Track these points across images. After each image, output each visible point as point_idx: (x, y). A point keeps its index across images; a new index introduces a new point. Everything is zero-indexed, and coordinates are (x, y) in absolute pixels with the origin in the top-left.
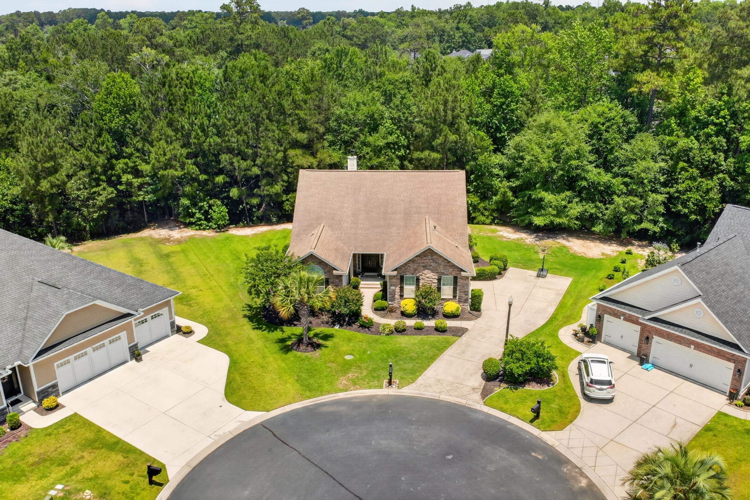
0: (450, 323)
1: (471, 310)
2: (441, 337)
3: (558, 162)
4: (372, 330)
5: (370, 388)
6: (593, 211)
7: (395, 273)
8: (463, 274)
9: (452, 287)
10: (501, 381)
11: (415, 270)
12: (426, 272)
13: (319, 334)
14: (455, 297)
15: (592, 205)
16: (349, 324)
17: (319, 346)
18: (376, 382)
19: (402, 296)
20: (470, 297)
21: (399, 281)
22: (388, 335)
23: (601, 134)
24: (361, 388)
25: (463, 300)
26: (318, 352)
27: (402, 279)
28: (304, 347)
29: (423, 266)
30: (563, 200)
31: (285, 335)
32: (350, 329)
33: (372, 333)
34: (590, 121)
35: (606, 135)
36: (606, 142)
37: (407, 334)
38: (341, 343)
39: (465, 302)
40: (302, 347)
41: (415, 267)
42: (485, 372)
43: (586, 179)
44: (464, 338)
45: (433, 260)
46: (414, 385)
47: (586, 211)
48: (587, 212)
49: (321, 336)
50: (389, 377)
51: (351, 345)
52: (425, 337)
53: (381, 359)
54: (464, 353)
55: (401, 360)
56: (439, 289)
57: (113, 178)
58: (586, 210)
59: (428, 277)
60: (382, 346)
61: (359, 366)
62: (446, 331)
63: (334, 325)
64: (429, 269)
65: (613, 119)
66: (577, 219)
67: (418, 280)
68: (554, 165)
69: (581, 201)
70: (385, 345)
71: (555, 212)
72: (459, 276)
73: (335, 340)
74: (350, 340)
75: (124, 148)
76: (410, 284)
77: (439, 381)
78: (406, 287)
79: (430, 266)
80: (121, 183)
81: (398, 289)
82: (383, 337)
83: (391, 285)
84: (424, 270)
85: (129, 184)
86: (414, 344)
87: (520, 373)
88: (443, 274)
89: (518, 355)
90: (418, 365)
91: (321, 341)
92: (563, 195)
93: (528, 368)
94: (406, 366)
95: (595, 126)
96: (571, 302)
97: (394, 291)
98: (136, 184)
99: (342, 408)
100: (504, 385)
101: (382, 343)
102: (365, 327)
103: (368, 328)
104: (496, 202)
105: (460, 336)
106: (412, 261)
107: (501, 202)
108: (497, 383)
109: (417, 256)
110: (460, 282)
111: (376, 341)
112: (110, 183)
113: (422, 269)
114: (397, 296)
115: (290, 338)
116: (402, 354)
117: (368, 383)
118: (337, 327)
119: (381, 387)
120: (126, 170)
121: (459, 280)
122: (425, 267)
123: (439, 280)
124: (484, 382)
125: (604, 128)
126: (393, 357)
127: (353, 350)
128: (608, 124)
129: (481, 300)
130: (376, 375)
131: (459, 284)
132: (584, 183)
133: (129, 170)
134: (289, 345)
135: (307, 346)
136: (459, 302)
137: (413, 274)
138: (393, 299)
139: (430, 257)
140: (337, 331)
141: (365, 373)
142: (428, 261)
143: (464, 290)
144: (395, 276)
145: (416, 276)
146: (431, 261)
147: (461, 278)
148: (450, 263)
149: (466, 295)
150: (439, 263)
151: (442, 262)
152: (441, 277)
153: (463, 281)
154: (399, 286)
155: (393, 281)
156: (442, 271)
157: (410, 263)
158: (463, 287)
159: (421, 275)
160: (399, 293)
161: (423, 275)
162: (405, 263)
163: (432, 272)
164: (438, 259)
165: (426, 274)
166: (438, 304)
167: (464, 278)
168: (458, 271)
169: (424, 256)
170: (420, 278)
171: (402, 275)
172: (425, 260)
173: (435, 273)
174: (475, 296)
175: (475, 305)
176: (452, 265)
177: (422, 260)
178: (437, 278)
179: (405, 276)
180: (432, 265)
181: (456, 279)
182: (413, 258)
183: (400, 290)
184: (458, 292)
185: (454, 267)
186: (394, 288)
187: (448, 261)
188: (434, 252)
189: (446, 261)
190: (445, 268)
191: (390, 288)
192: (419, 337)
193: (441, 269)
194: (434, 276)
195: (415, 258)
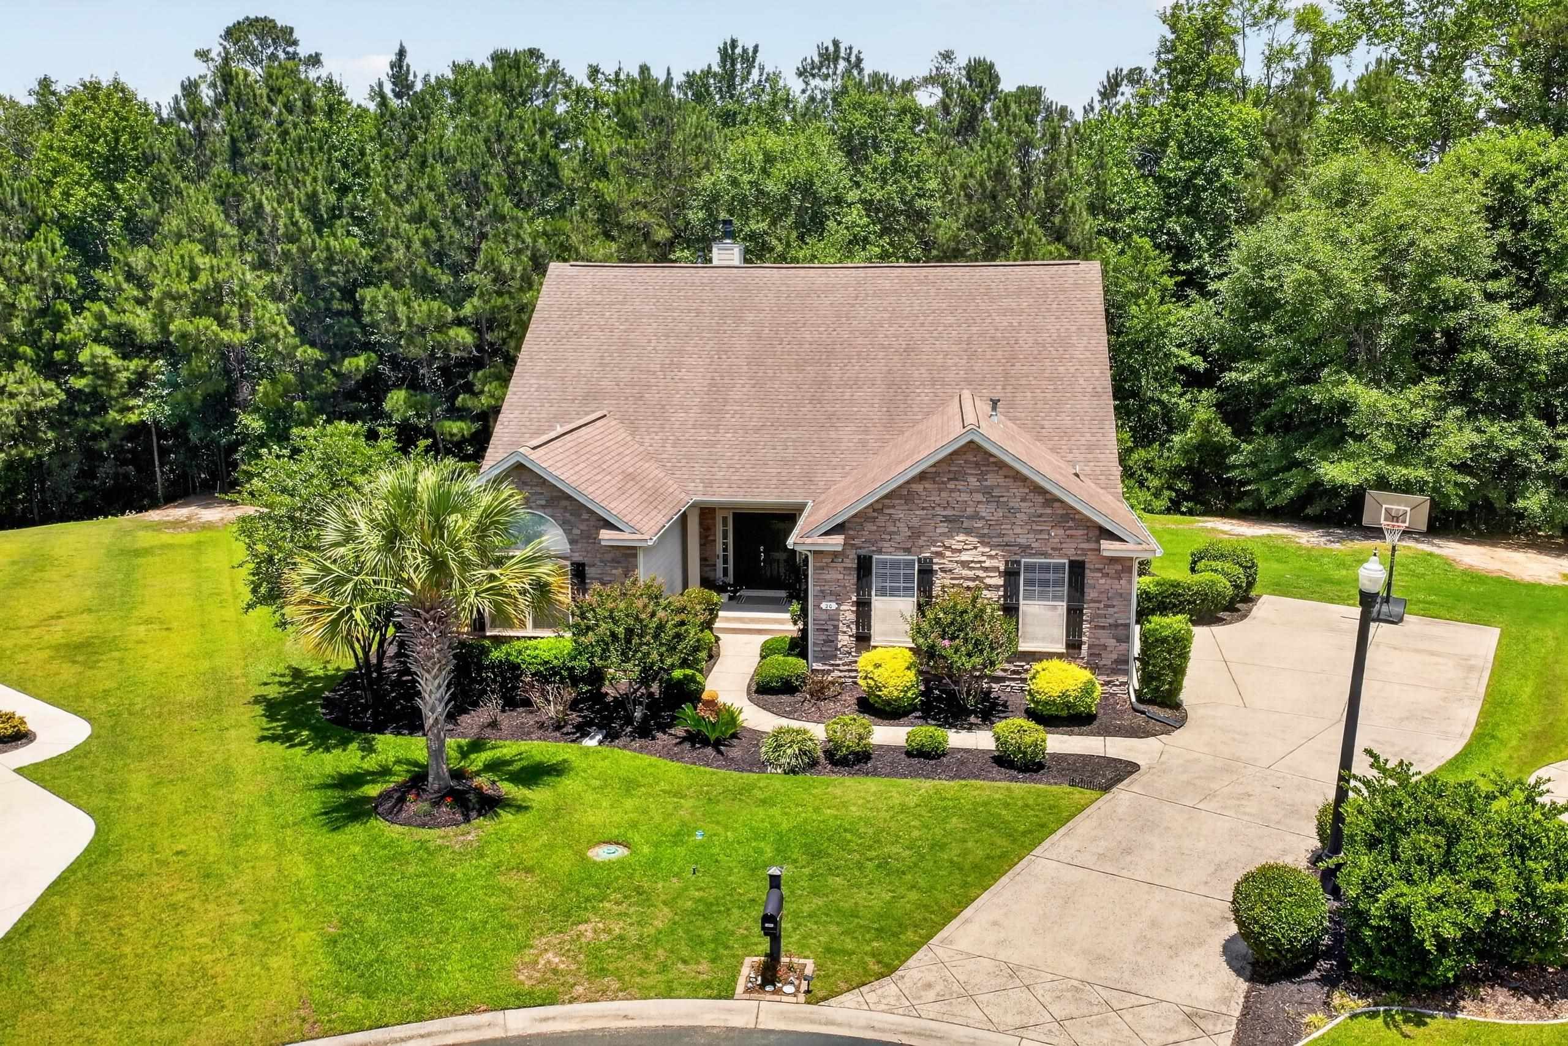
0: (1058, 743)
1: (1140, 699)
2: (1021, 788)
3: (1394, 289)
4: (735, 752)
5: (668, 993)
6: (1515, 443)
7: (836, 542)
8: (1109, 548)
9: (1062, 606)
10: (1329, 981)
11: (917, 534)
12: (959, 540)
13: (510, 762)
14: (1073, 646)
15: (1512, 427)
16: (644, 732)
17: (490, 804)
18: (704, 966)
19: (863, 640)
20: (1137, 649)
21: (853, 578)
22: (793, 771)
23: (1524, 211)
24: (626, 992)
25: (1107, 660)
26: (482, 827)
27: (864, 567)
28: (425, 806)
29: (947, 519)
30: (1414, 405)
31: (371, 763)
32: (641, 750)
33: (732, 764)
34: (1487, 173)
36: (1542, 231)
37: (875, 773)
38: (589, 797)
39: (1115, 672)
40: (415, 806)
41: (915, 522)
42: (1246, 933)
43: (1485, 344)
44: (1123, 795)
45: (988, 492)
46: (888, 988)
47: (1490, 444)
48: (1497, 449)
49: (516, 766)
50: (765, 944)
51: (629, 803)
52: (951, 787)
53: (744, 864)
54: (1128, 851)
55: (832, 871)
56: (1011, 610)
57: (58, 355)
58: (1491, 441)
59: (965, 564)
60: (761, 812)
61: (639, 891)
62: (1040, 766)
63: (585, 735)
64: (968, 532)
65: (1558, 168)
66: (1462, 468)
67: (926, 573)
69: (1471, 415)
70: (775, 811)
71: (1390, 447)
72: (1090, 559)
73: (568, 784)
74: (629, 785)
75: (98, 274)
76: (893, 592)
77: (1013, 972)
78: (879, 604)
79: (976, 516)
80: (78, 370)
81: (848, 612)
82: (774, 781)
83: (823, 595)
84: (950, 535)
85: (102, 373)
86: (904, 809)
87: (1449, 932)
88: (1026, 549)
89: (1429, 842)
90: (913, 895)
91: (506, 788)
92: (1413, 393)
93: (1484, 906)
94: (860, 896)
95: (1505, 186)
96: (1528, 690)
97: (833, 617)
98: (123, 376)
100: (1347, 1002)
101: (764, 802)
102: (705, 742)
103: (717, 744)
104: (1185, 452)
105: (1106, 788)
106: (904, 495)
107: (1199, 447)
108: (1310, 989)
109: (922, 476)
110: (1096, 583)
111: (740, 793)
112: (49, 369)
113: (943, 528)
114: (845, 640)
115: (384, 772)
116: (844, 845)
117: (664, 968)
118: (591, 743)
119: (726, 993)
120: (98, 332)
121: (1091, 577)
122: (955, 523)
123: (1011, 575)
124: (1243, 986)
125: (1530, 192)
126: (803, 859)
127: (634, 825)
128: (1541, 183)
129: (1184, 656)
130: (707, 933)
131: (1090, 594)
132: (1481, 357)
133: (104, 333)
134: (367, 799)
135: (436, 804)
136: (1094, 668)
137: (908, 551)
138: (829, 654)
139: (973, 481)
140: (587, 752)
141: (661, 918)
142: (964, 497)
143: (1111, 621)
144: (835, 555)
145: (919, 560)
146: (979, 497)
147: (1100, 570)
148: (1056, 505)
149: (1118, 641)
150: (1011, 504)
151: (1023, 500)
152: (1018, 563)
153: (1109, 581)
154: (854, 599)
155: (828, 577)
156: (1022, 540)
157: (893, 507)
158: (1107, 606)
159: (939, 554)
160: (854, 627)
161: (948, 554)
162: (877, 506)
163: (982, 543)
164: (1008, 489)
165: (960, 551)
166: (1008, 675)
167: (1111, 570)
168: (1088, 541)
169: (951, 476)
170: (935, 567)
171: (862, 552)
172: (952, 490)
173: (992, 547)
174: (1157, 640)
175: (1158, 679)
176: (1062, 516)
177: (940, 490)
178: (1002, 568)
179: (875, 557)
180: (984, 512)
181: (1077, 569)
182: (908, 482)
183: (858, 613)
184: (1085, 626)
185: (1071, 524)
186: (834, 606)
187: (1048, 496)
188: (992, 460)
189: (1040, 499)
190: (1035, 527)
191: (817, 606)
192: (927, 785)
193: (1018, 530)
194: (991, 557)
195: (915, 487)
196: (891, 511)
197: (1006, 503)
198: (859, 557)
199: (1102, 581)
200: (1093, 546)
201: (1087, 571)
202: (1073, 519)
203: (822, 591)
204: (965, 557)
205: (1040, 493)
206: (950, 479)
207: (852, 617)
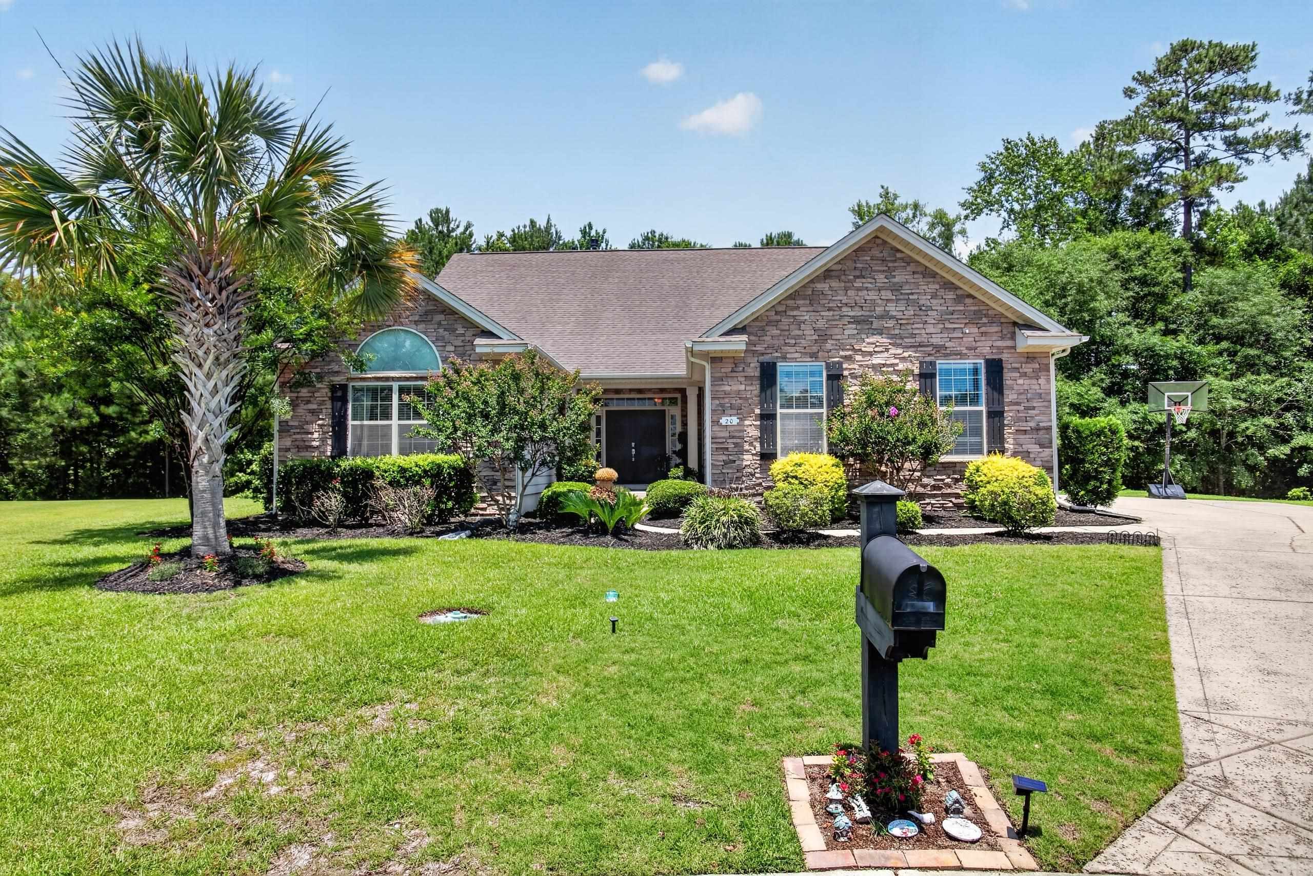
7: (739, 343)
9: (982, 411)
11: (823, 337)
12: (870, 342)
16: (520, 532)
19: (768, 458)
21: (755, 388)
22: (730, 546)
27: (768, 375)
29: (856, 321)
32: (516, 540)
38: (434, 568)
41: (821, 324)
45: (896, 288)
59: (876, 368)
60: (704, 577)
64: (879, 333)
67: (836, 380)
70: (727, 574)
72: (1007, 358)
78: (784, 417)
79: (886, 316)
81: (752, 428)
83: (721, 410)
88: (940, 350)
91: (318, 563)
101: (702, 570)
106: (809, 295)
109: (827, 274)
110: (1014, 383)
113: (851, 330)
114: (749, 460)
118: (450, 538)
121: (1008, 376)
122: (865, 324)
123: (926, 378)
131: (1010, 396)
137: (814, 356)
138: (730, 476)
139: (881, 278)
141: (555, 692)
142: (872, 295)
143: (1032, 424)
144: (736, 361)
145: (827, 364)
146: (886, 294)
147: (1016, 369)
148: (968, 301)
149: (1042, 446)
150: (921, 302)
151: (934, 296)
152: (933, 364)
153: (1027, 382)
154: (758, 411)
155: (727, 388)
156: (936, 340)
157: (798, 308)
158: (1027, 408)
159: (848, 358)
160: (758, 445)
161: (858, 358)
162: (781, 308)
163: (895, 345)
164: (917, 285)
165: (870, 354)
166: (928, 491)
167: (1028, 368)
168: (1002, 338)
169: (858, 273)
170: (846, 373)
171: (766, 358)
172: (859, 289)
173: (906, 347)
174: (1092, 434)
175: (1096, 478)
176: (975, 312)
177: (846, 289)
178: (917, 371)
179: (779, 364)
180: (892, 308)
182: (812, 281)
183: (763, 429)
184: (1007, 430)
185: (985, 320)
186: (735, 420)
187: (959, 292)
188: (899, 255)
189: (950, 295)
190: (948, 325)
191: (716, 423)
193: (930, 329)
194: (903, 359)
195: (819, 286)
196: (795, 313)
197: (916, 302)
198: (762, 364)
199: (1020, 381)
200: (1009, 343)
201: (1005, 370)
202: (986, 316)
203: (722, 405)
204: (877, 360)
205: (950, 289)
206: (856, 277)
207: (757, 433)
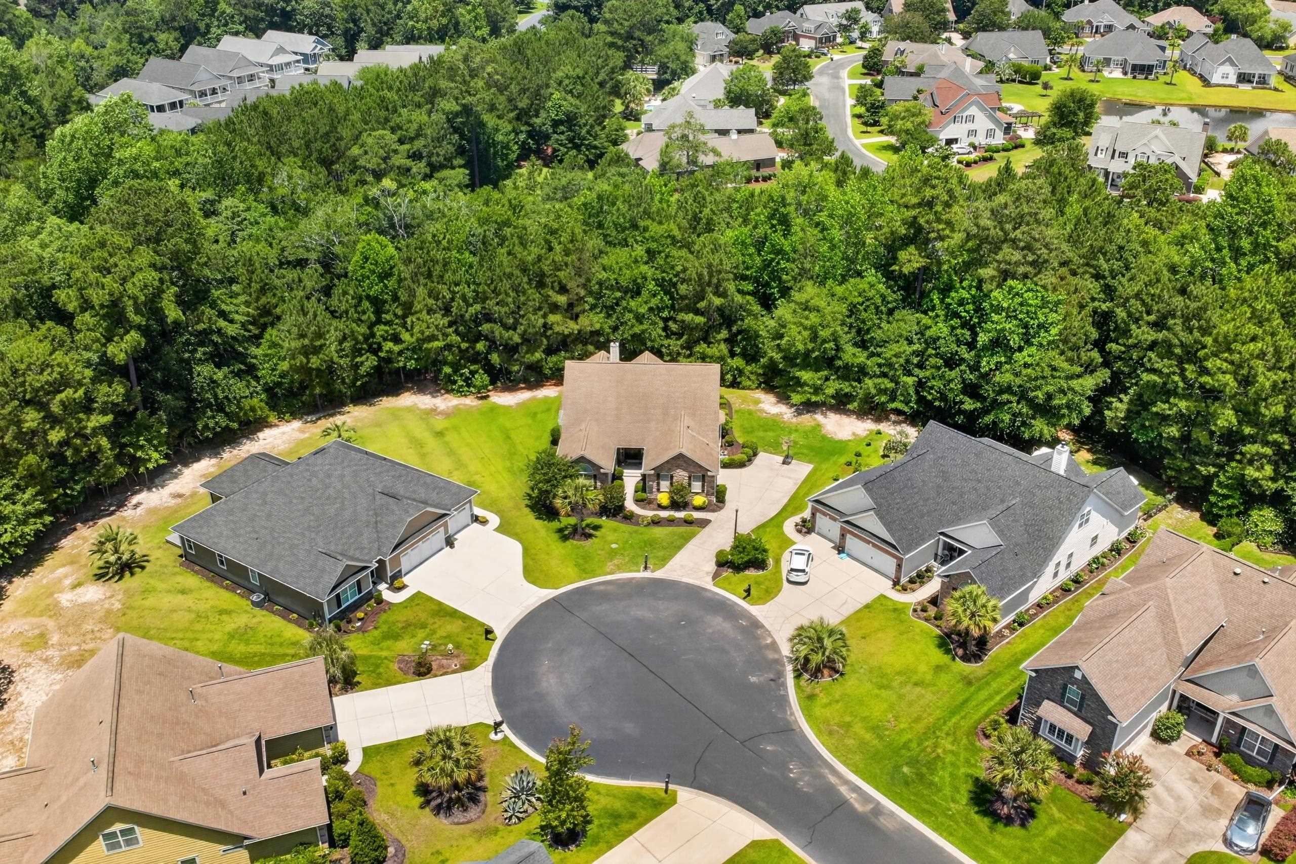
0: (697, 515)
1: (717, 501)
2: (689, 529)
3: (814, 344)
4: (633, 521)
5: (631, 571)
7: (653, 470)
8: (709, 473)
10: (728, 568)
11: (670, 469)
13: (589, 525)
14: (703, 491)
16: (614, 516)
17: (590, 536)
18: (635, 567)
19: (658, 490)
20: (716, 491)
21: (656, 478)
24: (625, 571)
25: (710, 494)
26: (590, 542)
27: (658, 476)
28: (579, 537)
29: (676, 467)
30: (819, 379)
31: (562, 525)
32: (615, 521)
33: (633, 524)
35: (864, 315)
37: (661, 526)
39: (711, 496)
40: (577, 537)
41: (670, 467)
42: (717, 560)
44: (707, 529)
45: (684, 462)
46: (664, 569)
47: (841, 389)
48: (843, 391)
49: (591, 526)
50: (645, 563)
51: (616, 534)
52: (675, 529)
53: (639, 548)
54: (704, 543)
55: (655, 549)
56: (690, 485)
57: (375, 346)
59: (680, 476)
61: (622, 554)
62: (693, 522)
63: (602, 517)
64: (681, 469)
66: (833, 397)
67: (672, 477)
68: (810, 346)
69: (837, 380)
71: (811, 391)
72: (706, 475)
73: (603, 530)
74: (615, 530)
75: (383, 315)
76: (665, 481)
78: (662, 483)
79: (682, 466)
80: (382, 351)
81: (655, 484)
82: (641, 529)
83: (650, 481)
84: (677, 469)
85: (390, 351)
86: (666, 535)
87: (742, 561)
88: (693, 473)
90: (667, 553)
92: (820, 374)
93: (748, 557)
94: (659, 553)
97: (652, 486)
98: (396, 351)
99: (610, 588)
100: (730, 570)
102: (628, 519)
103: (630, 519)
105: (704, 527)
106: (667, 462)
108: (725, 568)
109: (671, 459)
110: (707, 479)
111: (636, 532)
112: (372, 351)
113: (675, 469)
114: (655, 490)
115: (566, 528)
116: (656, 544)
117: (629, 567)
118: (604, 518)
119: (639, 571)
122: (678, 467)
123: (690, 478)
124: (716, 567)
126: (649, 546)
127: (618, 540)
129: (725, 493)
130: (635, 561)
131: (706, 481)
132: (840, 363)
134: (566, 535)
135: (581, 536)
136: (707, 495)
137: (668, 473)
138: (651, 492)
139: (681, 460)
140: (604, 522)
142: (679, 463)
145: (670, 475)
146: (682, 463)
148: (699, 464)
149: (712, 489)
151: (692, 463)
152: (692, 476)
153: (710, 479)
154: (657, 482)
155: (651, 478)
159: (674, 474)
160: (656, 487)
161: (676, 474)
163: (683, 472)
164: (689, 462)
165: (679, 473)
166: (689, 499)
167: (710, 476)
168: (705, 471)
169: (677, 460)
170: (674, 476)
172: (677, 462)
173: (685, 472)
177: (675, 462)
178: (688, 477)
179: (661, 473)
180: (684, 465)
181: (703, 476)
184: (705, 487)
186: (652, 483)
188: (684, 457)
190: (695, 468)
192: (670, 529)
193: (692, 470)
194: (685, 474)
195: (670, 461)
196: (664, 465)
197: (689, 465)
198: (657, 473)
201: (705, 477)
202: (702, 467)
